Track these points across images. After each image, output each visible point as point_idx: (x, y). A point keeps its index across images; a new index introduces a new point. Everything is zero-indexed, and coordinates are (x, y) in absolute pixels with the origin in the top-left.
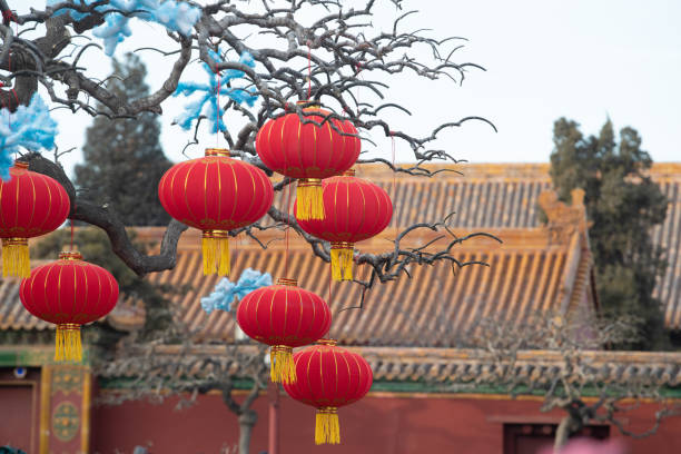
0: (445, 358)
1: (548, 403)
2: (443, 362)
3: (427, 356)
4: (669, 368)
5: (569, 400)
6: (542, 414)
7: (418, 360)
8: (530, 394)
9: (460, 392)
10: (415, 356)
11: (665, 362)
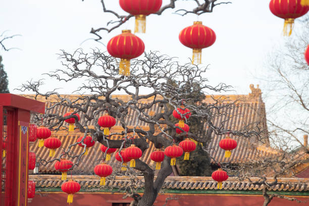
0: (91, 179)
1: (125, 195)
2: (91, 180)
3: (84, 178)
4: (172, 182)
5: (132, 194)
6: (123, 199)
7: (81, 180)
8: (119, 192)
9: (94, 192)
10: (80, 178)
11: (171, 180)
